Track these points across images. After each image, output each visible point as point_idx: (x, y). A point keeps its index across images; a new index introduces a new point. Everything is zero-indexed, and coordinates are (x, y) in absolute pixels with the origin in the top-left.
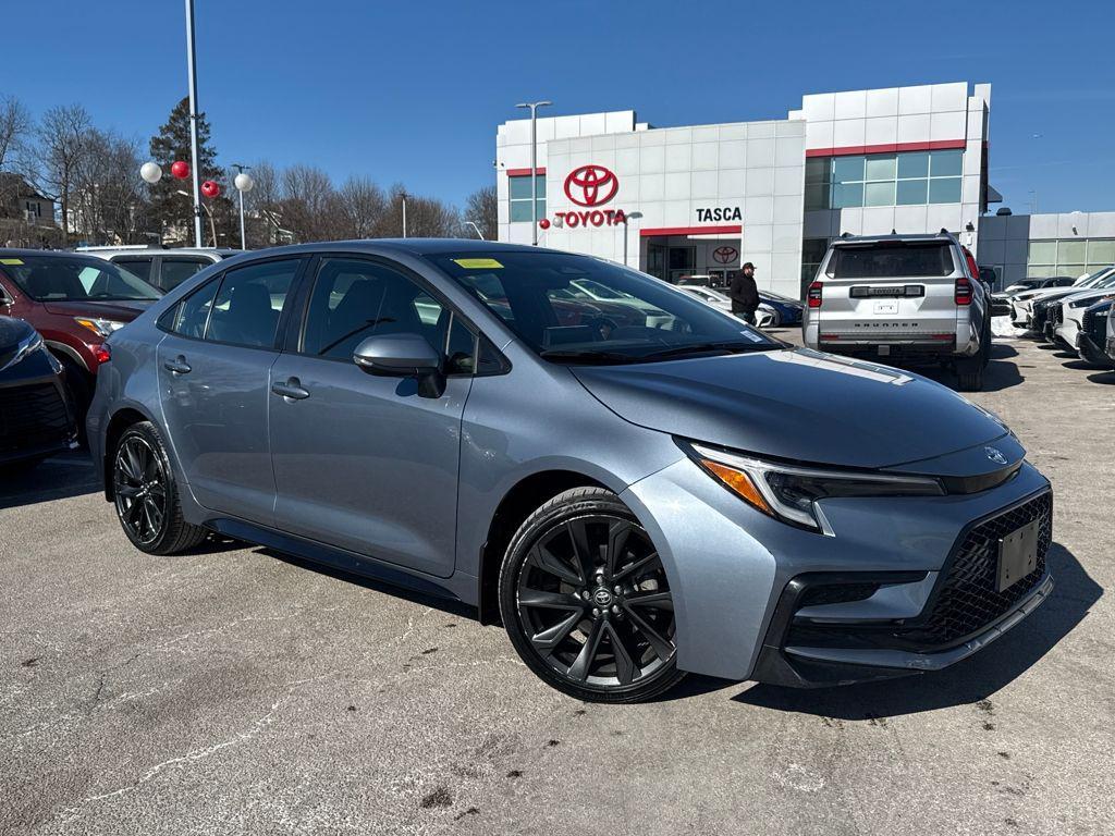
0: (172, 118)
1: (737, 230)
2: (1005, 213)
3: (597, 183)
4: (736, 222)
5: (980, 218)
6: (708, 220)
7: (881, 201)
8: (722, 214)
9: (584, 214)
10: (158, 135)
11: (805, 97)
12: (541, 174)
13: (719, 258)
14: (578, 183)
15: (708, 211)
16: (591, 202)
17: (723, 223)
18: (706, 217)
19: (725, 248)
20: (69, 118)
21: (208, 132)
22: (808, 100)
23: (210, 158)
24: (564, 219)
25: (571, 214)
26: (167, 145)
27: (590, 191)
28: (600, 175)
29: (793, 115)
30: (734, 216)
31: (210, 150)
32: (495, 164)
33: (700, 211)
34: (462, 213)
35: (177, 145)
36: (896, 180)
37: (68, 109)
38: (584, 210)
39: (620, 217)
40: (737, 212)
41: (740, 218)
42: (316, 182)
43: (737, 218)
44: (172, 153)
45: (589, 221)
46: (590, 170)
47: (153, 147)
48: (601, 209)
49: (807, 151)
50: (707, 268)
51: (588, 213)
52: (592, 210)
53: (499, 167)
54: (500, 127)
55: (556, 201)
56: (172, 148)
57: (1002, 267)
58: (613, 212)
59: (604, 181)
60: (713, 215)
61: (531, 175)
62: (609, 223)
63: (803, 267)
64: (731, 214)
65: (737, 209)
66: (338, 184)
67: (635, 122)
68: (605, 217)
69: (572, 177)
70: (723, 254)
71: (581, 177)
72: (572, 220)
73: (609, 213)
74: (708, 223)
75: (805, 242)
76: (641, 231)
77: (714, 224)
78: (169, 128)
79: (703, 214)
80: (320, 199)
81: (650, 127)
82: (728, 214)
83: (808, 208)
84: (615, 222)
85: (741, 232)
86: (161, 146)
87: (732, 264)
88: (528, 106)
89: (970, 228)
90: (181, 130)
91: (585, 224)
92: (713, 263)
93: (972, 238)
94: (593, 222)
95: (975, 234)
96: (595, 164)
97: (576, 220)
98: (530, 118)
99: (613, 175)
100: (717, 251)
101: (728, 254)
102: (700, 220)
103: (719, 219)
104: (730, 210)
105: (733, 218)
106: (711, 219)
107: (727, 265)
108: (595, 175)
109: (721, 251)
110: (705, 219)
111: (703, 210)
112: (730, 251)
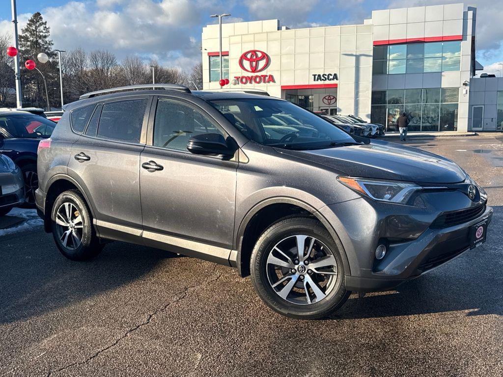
0: (28, 24)
1: (335, 86)
2: (485, 76)
3: (258, 60)
4: (335, 82)
5: (470, 79)
6: (319, 80)
8: (326, 77)
9: (250, 77)
11: (373, 12)
12: (226, 54)
13: (326, 101)
14: (247, 59)
15: (319, 75)
17: (327, 82)
19: (329, 96)
21: (48, 32)
22: (375, 13)
23: (49, 46)
24: (239, 80)
25: (243, 77)
27: (254, 63)
29: (366, 22)
31: (50, 42)
32: (202, 49)
35: (31, 39)
38: (250, 75)
39: (271, 79)
40: (335, 77)
41: (337, 79)
43: (335, 80)
44: (29, 43)
45: (253, 81)
46: (254, 52)
48: (259, 74)
49: (374, 42)
50: (319, 107)
51: (252, 77)
52: (254, 74)
53: (203, 51)
54: (204, 29)
55: (234, 70)
56: (28, 41)
57: (483, 106)
58: (267, 76)
59: (262, 58)
60: (322, 78)
61: (219, 56)
62: (265, 82)
63: (372, 107)
65: (335, 75)
68: (263, 78)
69: (244, 57)
70: (328, 100)
72: (244, 80)
73: (265, 76)
74: (319, 82)
75: (373, 93)
76: (282, 87)
77: (322, 82)
78: (27, 30)
79: (317, 77)
81: (287, 29)
83: (374, 74)
84: (268, 82)
85: (337, 87)
86: (22, 40)
87: (333, 105)
88: (217, 16)
89: (465, 84)
90: (34, 31)
91: (251, 83)
92: (322, 104)
93: (467, 90)
94: (256, 82)
95: (468, 88)
96: (256, 49)
97: (246, 80)
98: (218, 23)
99: (267, 55)
100: (325, 98)
101: (331, 99)
102: (315, 80)
103: (325, 80)
104: (331, 75)
105: (333, 79)
106: (321, 80)
107: (330, 105)
108: (256, 55)
109: (327, 98)
110: (317, 80)
111: (316, 75)
112: (332, 97)
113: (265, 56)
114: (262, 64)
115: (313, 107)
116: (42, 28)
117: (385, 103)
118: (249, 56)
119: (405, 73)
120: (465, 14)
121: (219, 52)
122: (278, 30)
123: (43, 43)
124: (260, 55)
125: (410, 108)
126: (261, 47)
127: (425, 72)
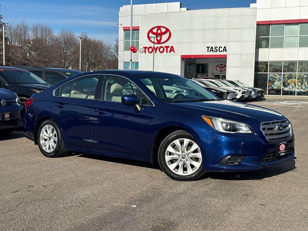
1: (225, 56)
3: (162, 34)
4: (224, 53)
6: (212, 52)
7: (291, 45)
8: (218, 49)
9: (156, 48)
12: (136, 29)
13: (218, 69)
14: (153, 33)
15: (212, 47)
16: (159, 42)
17: (218, 53)
18: (211, 50)
19: (221, 65)
24: (147, 49)
25: (151, 47)
27: (159, 37)
28: (163, 30)
29: (252, 5)
30: (224, 50)
32: (118, 24)
33: (208, 47)
36: (299, 36)
38: (156, 46)
40: (225, 49)
41: (226, 51)
43: (225, 51)
45: (158, 50)
46: (159, 28)
48: (163, 45)
49: (257, 22)
50: (213, 74)
51: (157, 47)
52: (159, 46)
53: (120, 26)
54: (120, 8)
55: (143, 41)
58: (169, 47)
59: (165, 33)
60: (214, 50)
61: (130, 30)
62: (167, 52)
63: (255, 74)
64: (222, 49)
65: (225, 47)
67: (181, 7)
68: (165, 49)
69: (151, 31)
70: (220, 68)
71: (155, 31)
72: (150, 50)
73: (167, 47)
74: (212, 53)
75: (256, 63)
76: (182, 56)
77: (214, 53)
79: (210, 49)
81: (187, 9)
82: (221, 49)
84: (170, 52)
85: (226, 58)
87: (223, 72)
94: (160, 52)
96: (161, 25)
97: (153, 50)
98: (130, 4)
100: (217, 66)
101: (222, 67)
102: (208, 51)
103: (217, 51)
106: (213, 52)
107: (222, 72)
109: (219, 66)
111: (209, 47)
115: (208, 73)
121: (130, 27)
125: (287, 76)
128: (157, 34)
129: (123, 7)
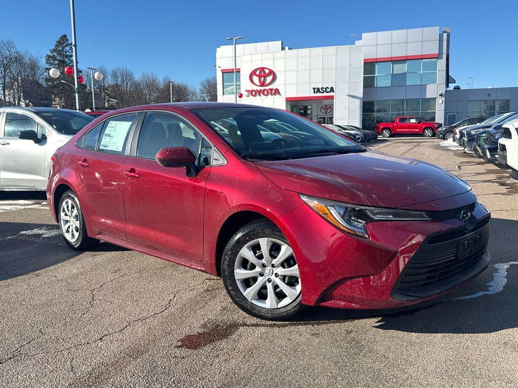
0: (56, 45)
1: (332, 98)
2: (457, 88)
3: (265, 76)
4: (331, 94)
5: (446, 91)
8: (324, 90)
9: (259, 90)
10: (50, 54)
11: (363, 34)
12: (238, 71)
13: (323, 111)
14: (256, 75)
15: (318, 88)
16: (262, 84)
17: (325, 94)
19: (326, 106)
20: (5, 46)
22: (364, 35)
24: (250, 93)
25: (253, 91)
26: (54, 58)
27: (262, 79)
29: (357, 43)
32: (216, 67)
33: (314, 89)
34: (198, 90)
35: (59, 58)
37: (5, 41)
38: (259, 88)
39: (277, 92)
40: (332, 90)
41: (333, 92)
42: (127, 76)
44: (56, 62)
45: (262, 94)
46: (262, 69)
47: (47, 59)
48: (267, 88)
49: (365, 60)
50: (318, 116)
51: (261, 90)
52: (262, 88)
53: (217, 68)
54: (218, 49)
55: (246, 84)
56: (56, 60)
57: (456, 114)
58: (273, 89)
59: (269, 74)
60: (321, 91)
61: (234, 72)
62: (271, 95)
63: (363, 115)
64: (328, 90)
65: (332, 88)
66: (137, 77)
67: (282, 46)
68: (270, 92)
69: (253, 73)
70: (325, 109)
72: (254, 93)
73: (271, 90)
74: (319, 94)
75: (364, 103)
76: (286, 98)
77: (321, 95)
78: (54, 50)
79: (316, 90)
80: (129, 85)
81: (289, 49)
83: (365, 87)
84: (274, 94)
86: (51, 59)
87: (329, 114)
88: (232, 39)
89: (441, 95)
90: (61, 51)
91: (260, 95)
92: (320, 113)
93: (442, 101)
94: (264, 94)
95: (444, 98)
96: (264, 66)
97: (256, 93)
98: (233, 44)
99: (273, 72)
100: (322, 108)
101: (327, 109)
102: (314, 93)
103: (323, 92)
104: (328, 88)
105: (330, 92)
107: (327, 114)
108: (264, 72)
110: (317, 93)
112: (328, 107)
113: (271, 72)
114: (269, 79)
115: (312, 115)
116: (68, 48)
117: (373, 111)
118: (258, 73)
119: (390, 85)
120: (441, 36)
121: (233, 69)
122: (282, 50)
123: (69, 62)
124: (267, 71)
125: (395, 115)
126: (268, 64)
127: (407, 84)
128: (259, 76)
129: (219, 47)
